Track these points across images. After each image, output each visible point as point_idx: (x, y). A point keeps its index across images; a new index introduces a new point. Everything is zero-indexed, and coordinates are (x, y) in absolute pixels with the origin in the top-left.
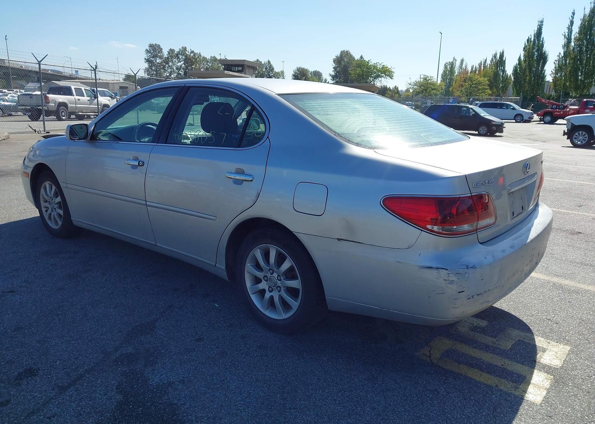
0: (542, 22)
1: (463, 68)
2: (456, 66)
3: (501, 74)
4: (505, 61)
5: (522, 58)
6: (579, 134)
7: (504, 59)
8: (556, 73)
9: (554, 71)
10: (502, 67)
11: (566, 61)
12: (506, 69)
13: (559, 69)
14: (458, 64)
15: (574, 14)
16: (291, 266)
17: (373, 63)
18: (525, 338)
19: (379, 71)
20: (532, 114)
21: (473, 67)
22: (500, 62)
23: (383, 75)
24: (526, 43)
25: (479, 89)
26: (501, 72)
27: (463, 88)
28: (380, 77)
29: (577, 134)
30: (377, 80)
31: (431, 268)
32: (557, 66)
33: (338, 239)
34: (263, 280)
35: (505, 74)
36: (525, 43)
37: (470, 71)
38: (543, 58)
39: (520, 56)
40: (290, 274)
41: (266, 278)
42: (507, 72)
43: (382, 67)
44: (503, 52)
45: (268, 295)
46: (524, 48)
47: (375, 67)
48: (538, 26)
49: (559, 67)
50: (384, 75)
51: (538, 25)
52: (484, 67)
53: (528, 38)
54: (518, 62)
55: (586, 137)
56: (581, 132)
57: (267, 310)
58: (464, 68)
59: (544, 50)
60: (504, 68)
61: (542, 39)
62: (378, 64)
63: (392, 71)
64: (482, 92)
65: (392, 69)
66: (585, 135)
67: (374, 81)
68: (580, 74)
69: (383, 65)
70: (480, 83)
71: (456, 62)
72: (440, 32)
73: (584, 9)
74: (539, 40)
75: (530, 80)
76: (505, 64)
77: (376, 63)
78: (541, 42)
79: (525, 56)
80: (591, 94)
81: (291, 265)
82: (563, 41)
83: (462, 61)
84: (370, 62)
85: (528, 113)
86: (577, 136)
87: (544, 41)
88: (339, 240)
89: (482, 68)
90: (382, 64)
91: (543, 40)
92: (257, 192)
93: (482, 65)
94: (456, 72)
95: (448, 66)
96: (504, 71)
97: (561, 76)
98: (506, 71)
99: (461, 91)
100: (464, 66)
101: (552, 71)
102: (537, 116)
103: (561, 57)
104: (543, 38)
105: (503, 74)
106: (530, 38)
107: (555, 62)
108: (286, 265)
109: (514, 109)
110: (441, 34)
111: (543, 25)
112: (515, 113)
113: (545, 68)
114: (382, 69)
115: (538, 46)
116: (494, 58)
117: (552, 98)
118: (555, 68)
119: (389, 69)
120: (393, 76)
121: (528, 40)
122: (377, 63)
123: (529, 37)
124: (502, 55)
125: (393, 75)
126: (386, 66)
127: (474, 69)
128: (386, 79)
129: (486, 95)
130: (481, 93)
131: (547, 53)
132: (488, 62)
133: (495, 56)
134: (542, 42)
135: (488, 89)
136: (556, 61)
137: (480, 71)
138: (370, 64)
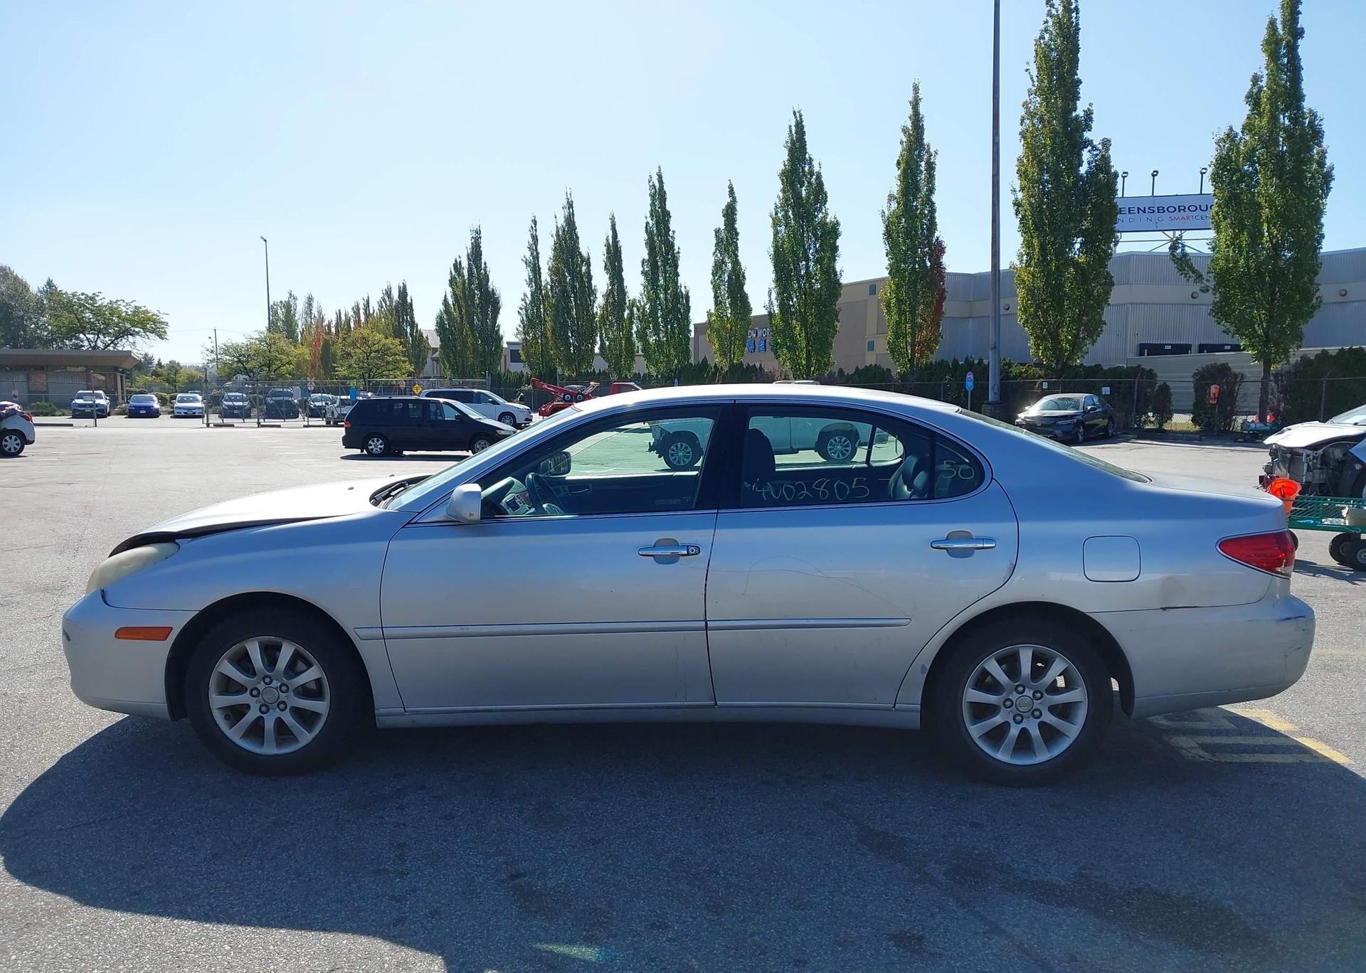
0: (478, 232)
1: (315, 317)
2: (298, 310)
3: (409, 331)
4: (411, 304)
5: (450, 301)
6: (677, 447)
7: (409, 301)
8: (526, 333)
9: (521, 329)
10: (407, 315)
11: (538, 309)
12: (417, 320)
13: (531, 321)
14: (300, 307)
15: (535, 222)
17: (106, 302)
19: (124, 320)
20: (530, 413)
21: (340, 315)
22: (401, 308)
23: (137, 330)
24: (453, 272)
25: (388, 363)
26: (406, 327)
27: (352, 361)
28: (131, 335)
29: (673, 447)
30: (124, 341)
31: (1289, 619)
32: (525, 318)
33: (1162, 608)
34: (1002, 707)
35: (417, 330)
36: (451, 272)
37: (334, 323)
38: (491, 303)
39: (446, 296)
41: (1009, 703)
42: (419, 328)
43: (132, 310)
44: (405, 287)
45: (1014, 730)
46: (451, 281)
47: (113, 309)
48: (473, 240)
49: (529, 320)
50: (142, 330)
51: (473, 237)
52: (365, 314)
53: (454, 262)
54: (442, 308)
55: (689, 453)
56: (679, 444)
57: (1012, 756)
58: (316, 315)
59: (491, 287)
60: (412, 318)
61: (483, 266)
62: (119, 303)
63: (163, 320)
64: (395, 369)
65: (161, 316)
66: (687, 448)
67: (116, 345)
68: (570, 334)
69: (136, 307)
70: (385, 351)
71: (297, 302)
72: (262, 238)
73: (556, 217)
74: (478, 267)
75: (475, 345)
76: (412, 310)
77: (115, 301)
78: (482, 271)
79: (454, 294)
82: (525, 273)
83: (310, 299)
84: (97, 298)
85: (522, 411)
86: (673, 450)
87: (488, 269)
89: (362, 317)
90: (133, 305)
91: (486, 267)
92: (1009, 564)
93: (362, 311)
94: (300, 323)
95: (279, 311)
96: (413, 324)
97: (535, 338)
98: (417, 326)
99: (350, 366)
100: (315, 311)
101: (517, 329)
102: (540, 415)
103: (528, 302)
104: (485, 264)
105: (412, 330)
106: (458, 260)
107: (521, 311)
109: (495, 402)
110: (265, 241)
111: (480, 238)
112: (500, 410)
113: (499, 322)
114: (134, 316)
115: (478, 278)
116: (387, 298)
117: (524, 379)
118: (522, 321)
119: (153, 315)
120: (165, 332)
121: (455, 265)
122: (117, 301)
123: (456, 261)
124: (403, 293)
125: (166, 330)
126: (144, 309)
127: (343, 318)
128: (147, 340)
129: (404, 374)
130: (392, 370)
131: (498, 292)
132: (374, 306)
133: (388, 293)
134: (485, 270)
135: (404, 362)
136: (521, 309)
137: (358, 322)
138: (99, 303)
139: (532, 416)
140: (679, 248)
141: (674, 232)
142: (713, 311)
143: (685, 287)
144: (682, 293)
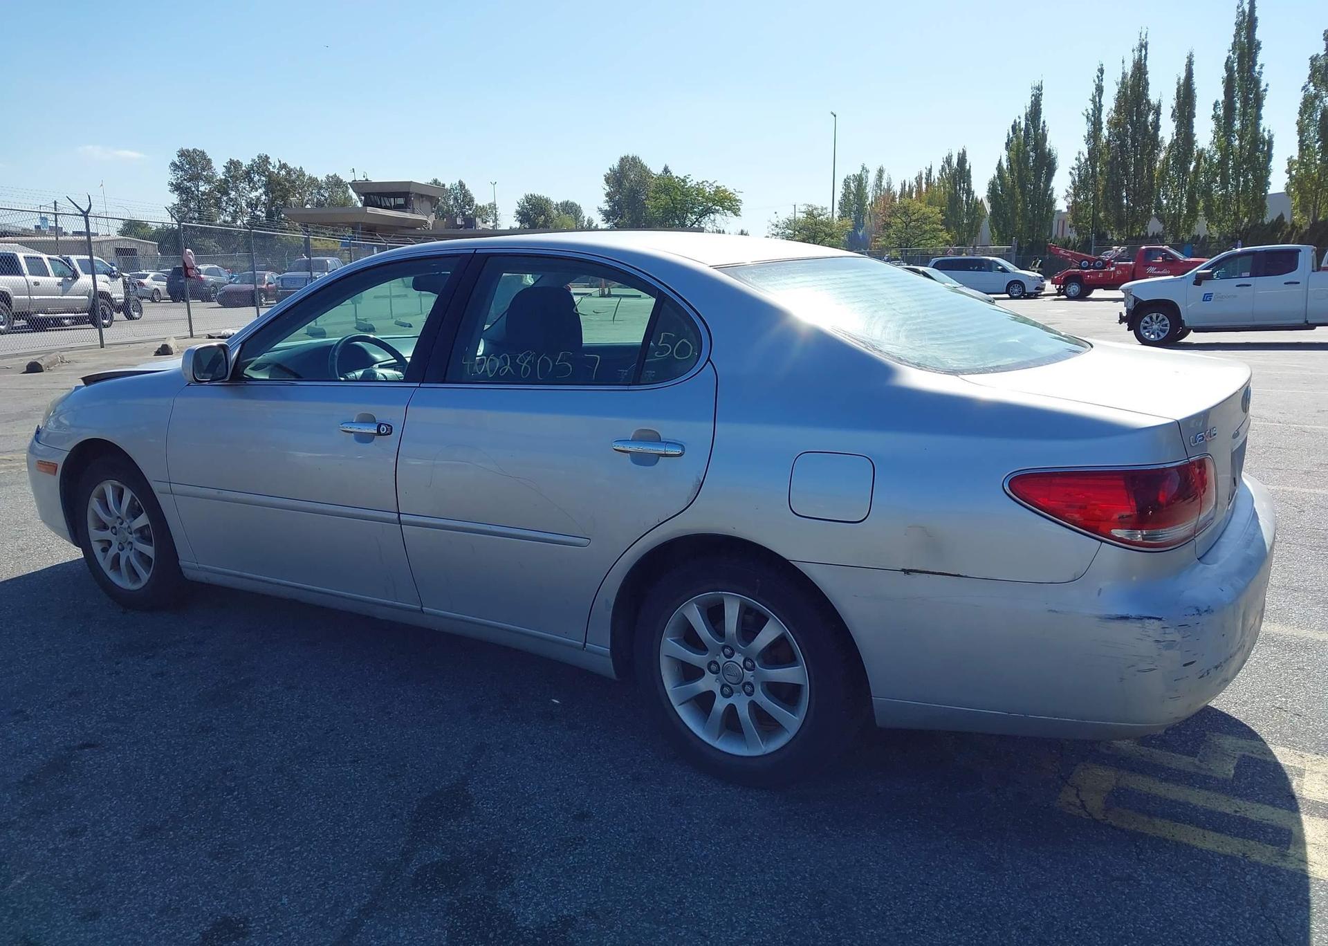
0: (1040, 88)
1: (884, 188)
2: (869, 183)
3: (964, 199)
4: (969, 171)
5: (1005, 165)
6: (1151, 318)
7: (968, 168)
8: (1076, 195)
9: (1071, 191)
10: (964, 183)
11: (1094, 168)
12: (973, 187)
13: (1082, 184)
14: (871, 179)
15: (1101, 71)
16: (781, 635)
17: (694, 183)
18: (1253, 752)
19: (708, 199)
20: (1042, 281)
21: (905, 185)
22: (959, 173)
23: (717, 208)
24: (1011, 133)
25: (926, 232)
26: (963, 194)
27: (891, 231)
28: (713, 213)
29: (1147, 319)
30: (707, 219)
31: (1125, 618)
32: (1077, 179)
33: (903, 570)
34: (707, 671)
35: (973, 198)
36: (1008, 134)
37: (898, 193)
38: (1047, 164)
39: (1000, 160)
40: (777, 654)
41: (714, 667)
42: (975, 195)
43: (714, 190)
44: (964, 152)
45: (720, 704)
46: (1007, 144)
47: (699, 190)
48: (1033, 98)
49: (1080, 181)
50: (721, 208)
51: (1033, 95)
52: (927, 183)
53: (1013, 123)
54: (996, 173)
55: (1166, 325)
56: (1154, 316)
57: (718, 738)
58: (886, 187)
59: (1048, 147)
60: (969, 185)
61: (1041, 125)
62: (705, 183)
63: (737, 198)
64: (932, 238)
65: (737, 194)
66: (1164, 319)
67: (700, 222)
68: (1124, 194)
69: (717, 187)
70: (925, 219)
71: (869, 175)
72: (832, 113)
73: (1123, 62)
74: (1036, 127)
75: (1024, 209)
76: (969, 176)
77: (701, 182)
78: (1040, 131)
79: (1009, 159)
80: (1150, 235)
81: (780, 633)
82: (1084, 128)
83: (881, 171)
84: (688, 180)
85: (1034, 279)
86: (1147, 322)
87: (1046, 128)
88: (907, 572)
89: (924, 186)
90: (715, 185)
91: (1045, 126)
92: (695, 480)
93: (924, 181)
94: (870, 195)
95: (852, 184)
96: (969, 192)
97: (1086, 199)
98: (973, 192)
99: (888, 237)
100: (884, 184)
101: (1067, 191)
102: (1052, 283)
103: (1083, 160)
104: (1044, 122)
105: (968, 197)
106: (1018, 122)
107: (1073, 171)
108: (768, 634)
109: (1004, 270)
110: (835, 116)
111: (1041, 94)
112: (1008, 279)
113: (1053, 184)
114: (715, 195)
115: (1035, 139)
116: (946, 166)
117: (1071, 245)
118: (1073, 183)
119: (730, 194)
120: (739, 209)
121: (1014, 128)
122: (703, 182)
123: (1015, 122)
124: (962, 159)
125: (741, 207)
126: (723, 188)
127: (907, 189)
128: (724, 217)
129: (940, 242)
130: (929, 239)
131: (1055, 152)
132: (936, 174)
133: (948, 161)
134: (1043, 130)
135: (941, 230)
136: (1073, 169)
137: (919, 192)
138: (689, 184)
139: (1045, 285)
140: (1267, 85)
141: (1262, 66)
142: (1296, 158)
143: (1269, 131)
144: (1264, 138)
